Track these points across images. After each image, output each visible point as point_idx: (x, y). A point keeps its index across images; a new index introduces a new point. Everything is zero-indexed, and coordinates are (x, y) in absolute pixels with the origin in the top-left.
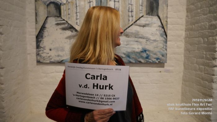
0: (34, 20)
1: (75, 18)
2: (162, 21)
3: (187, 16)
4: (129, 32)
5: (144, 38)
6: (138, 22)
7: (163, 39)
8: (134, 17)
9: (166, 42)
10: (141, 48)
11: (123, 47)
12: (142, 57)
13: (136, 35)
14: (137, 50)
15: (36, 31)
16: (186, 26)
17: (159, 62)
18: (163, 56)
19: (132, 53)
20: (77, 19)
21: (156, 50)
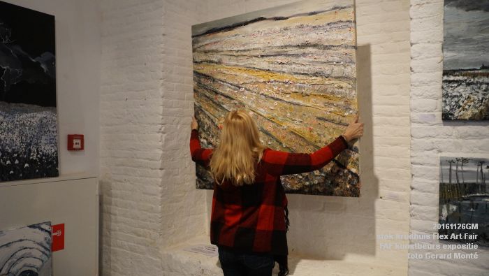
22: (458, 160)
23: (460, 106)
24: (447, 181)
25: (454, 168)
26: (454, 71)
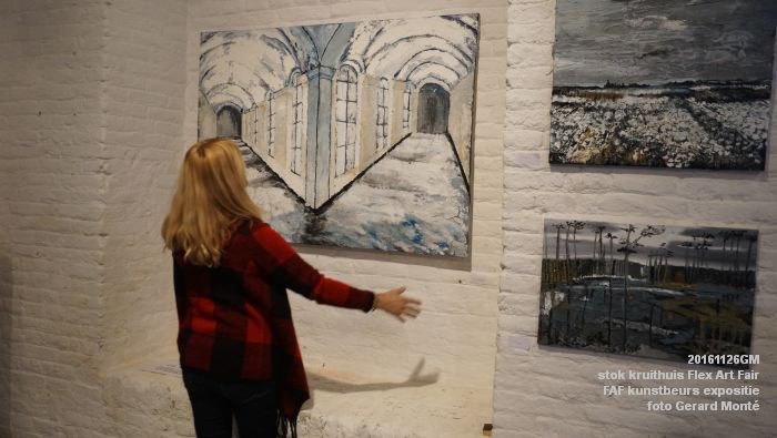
1: (266, 141)
2: (457, 148)
4: (377, 175)
5: (410, 191)
6: (397, 149)
7: (459, 194)
8: (389, 136)
9: (469, 202)
10: (403, 215)
11: (363, 210)
12: (405, 237)
13: (394, 183)
14: (393, 220)
17: (446, 252)
18: (456, 238)
19: (382, 226)
20: (270, 143)
21: (440, 222)
22: (569, 224)
23: (575, 143)
24: (553, 257)
25: (563, 236)
26: (569, 88)
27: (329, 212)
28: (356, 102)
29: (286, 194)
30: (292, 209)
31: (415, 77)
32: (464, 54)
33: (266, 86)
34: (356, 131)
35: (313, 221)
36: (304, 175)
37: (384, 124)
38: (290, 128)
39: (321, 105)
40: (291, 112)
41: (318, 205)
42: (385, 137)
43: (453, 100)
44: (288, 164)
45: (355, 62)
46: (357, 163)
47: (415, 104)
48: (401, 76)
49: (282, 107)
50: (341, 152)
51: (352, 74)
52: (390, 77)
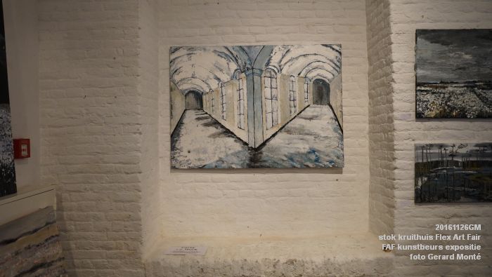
0: (169, 114)
1: (220, 111)
2: (335, 112)
3: (370, 104)
4: (292, 128)
5: (311, 135)
6: (303, 113)
7: (338, 135)
8: (297, 107)
9: (342, 139)
10: (308, 148)
11: (284, 147)
12: (310, 160)
13: (302, 131)
14: (303, 151)
15: (171, 128)
16: (369, 117)
17: (333, 166)
18: (338, 158)
19: (296, 155)
20: (223, 112)
21: (329, 150)
22: (427, 145)
23: (428, 108)
24: (420, 161)
25: (425, 151)
26: (425, 83)
27: (264, 149)
28: (276, 88)
29: (235, 141)
30: (240, 149)
31: (310, 75)
32: (336, 64)
33: (219, 79)
34: (277, 104)
35: (254, 155)
36: (246, 129)
37: (294, 100)
38: (236, 103)
39: (255, 90)
40: (236, 94)
41: (257, 146)
42: (295, 107)
43: (332, 87)
44: (236, 123)
45: (274, 66)
46: (279, 122)
47: (311, 89)
48: (302, 75)
49: (229, 91)
50: (269, 116)
51: (273, 73)
52: (296, 75)
